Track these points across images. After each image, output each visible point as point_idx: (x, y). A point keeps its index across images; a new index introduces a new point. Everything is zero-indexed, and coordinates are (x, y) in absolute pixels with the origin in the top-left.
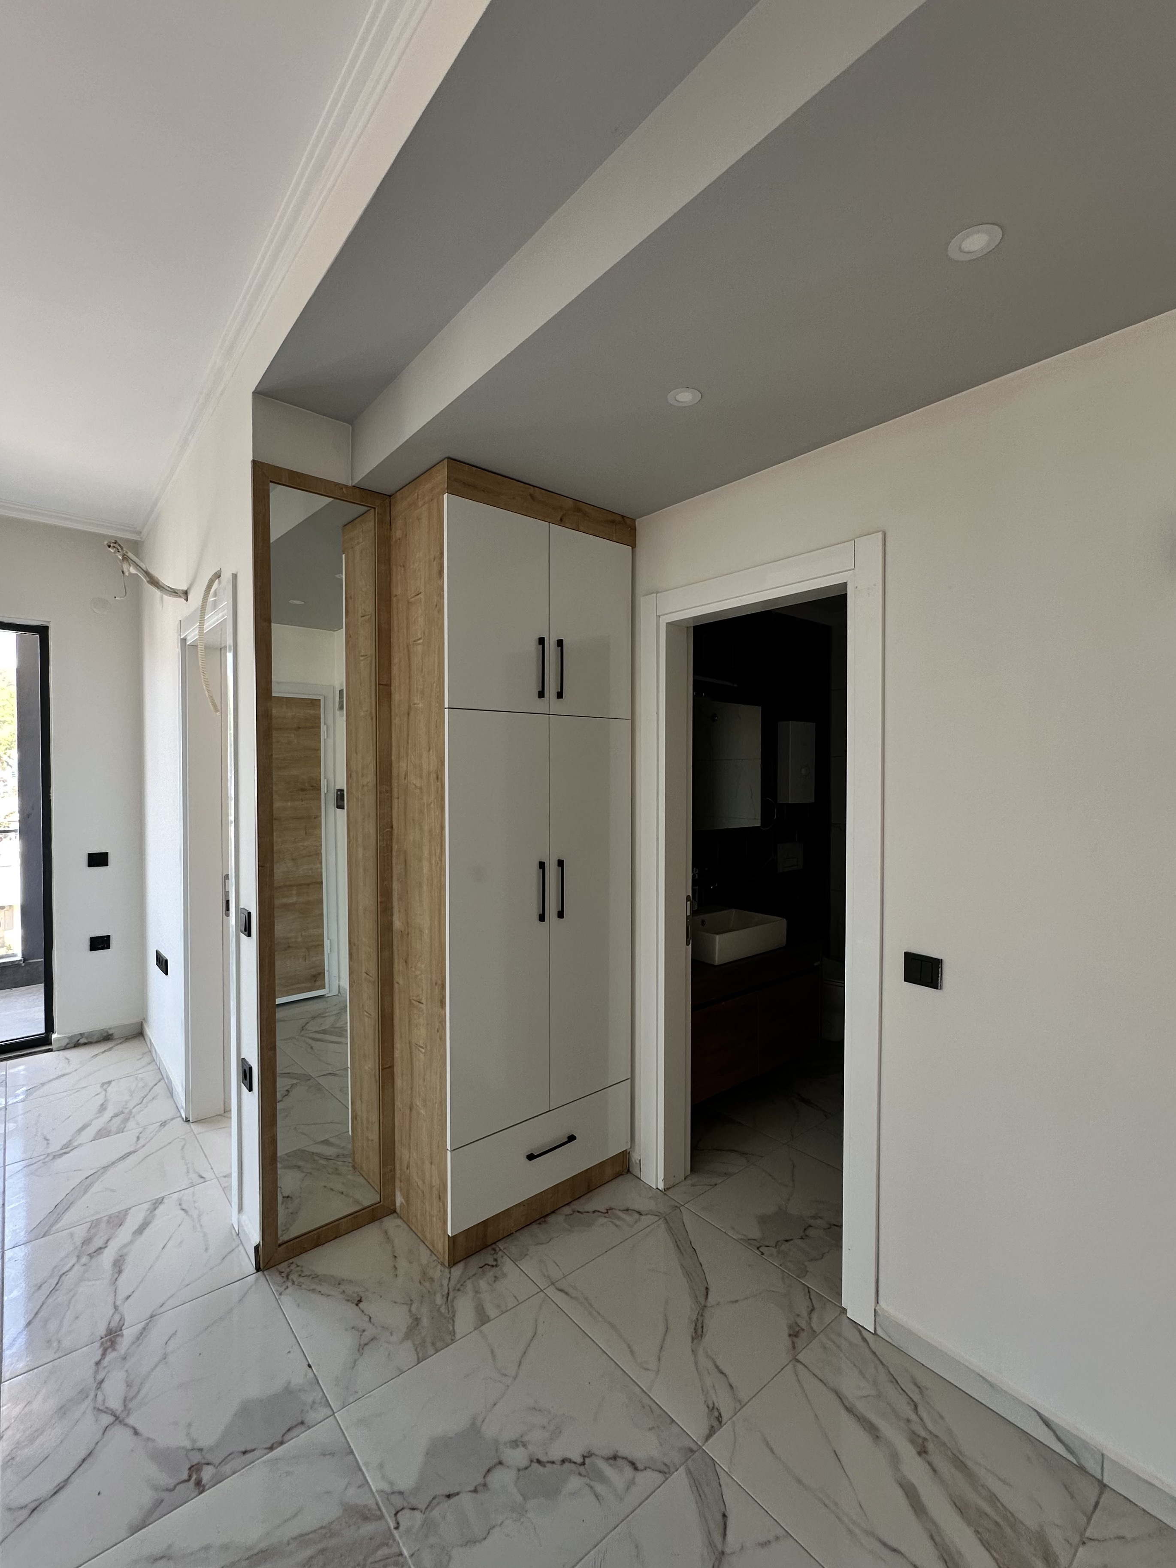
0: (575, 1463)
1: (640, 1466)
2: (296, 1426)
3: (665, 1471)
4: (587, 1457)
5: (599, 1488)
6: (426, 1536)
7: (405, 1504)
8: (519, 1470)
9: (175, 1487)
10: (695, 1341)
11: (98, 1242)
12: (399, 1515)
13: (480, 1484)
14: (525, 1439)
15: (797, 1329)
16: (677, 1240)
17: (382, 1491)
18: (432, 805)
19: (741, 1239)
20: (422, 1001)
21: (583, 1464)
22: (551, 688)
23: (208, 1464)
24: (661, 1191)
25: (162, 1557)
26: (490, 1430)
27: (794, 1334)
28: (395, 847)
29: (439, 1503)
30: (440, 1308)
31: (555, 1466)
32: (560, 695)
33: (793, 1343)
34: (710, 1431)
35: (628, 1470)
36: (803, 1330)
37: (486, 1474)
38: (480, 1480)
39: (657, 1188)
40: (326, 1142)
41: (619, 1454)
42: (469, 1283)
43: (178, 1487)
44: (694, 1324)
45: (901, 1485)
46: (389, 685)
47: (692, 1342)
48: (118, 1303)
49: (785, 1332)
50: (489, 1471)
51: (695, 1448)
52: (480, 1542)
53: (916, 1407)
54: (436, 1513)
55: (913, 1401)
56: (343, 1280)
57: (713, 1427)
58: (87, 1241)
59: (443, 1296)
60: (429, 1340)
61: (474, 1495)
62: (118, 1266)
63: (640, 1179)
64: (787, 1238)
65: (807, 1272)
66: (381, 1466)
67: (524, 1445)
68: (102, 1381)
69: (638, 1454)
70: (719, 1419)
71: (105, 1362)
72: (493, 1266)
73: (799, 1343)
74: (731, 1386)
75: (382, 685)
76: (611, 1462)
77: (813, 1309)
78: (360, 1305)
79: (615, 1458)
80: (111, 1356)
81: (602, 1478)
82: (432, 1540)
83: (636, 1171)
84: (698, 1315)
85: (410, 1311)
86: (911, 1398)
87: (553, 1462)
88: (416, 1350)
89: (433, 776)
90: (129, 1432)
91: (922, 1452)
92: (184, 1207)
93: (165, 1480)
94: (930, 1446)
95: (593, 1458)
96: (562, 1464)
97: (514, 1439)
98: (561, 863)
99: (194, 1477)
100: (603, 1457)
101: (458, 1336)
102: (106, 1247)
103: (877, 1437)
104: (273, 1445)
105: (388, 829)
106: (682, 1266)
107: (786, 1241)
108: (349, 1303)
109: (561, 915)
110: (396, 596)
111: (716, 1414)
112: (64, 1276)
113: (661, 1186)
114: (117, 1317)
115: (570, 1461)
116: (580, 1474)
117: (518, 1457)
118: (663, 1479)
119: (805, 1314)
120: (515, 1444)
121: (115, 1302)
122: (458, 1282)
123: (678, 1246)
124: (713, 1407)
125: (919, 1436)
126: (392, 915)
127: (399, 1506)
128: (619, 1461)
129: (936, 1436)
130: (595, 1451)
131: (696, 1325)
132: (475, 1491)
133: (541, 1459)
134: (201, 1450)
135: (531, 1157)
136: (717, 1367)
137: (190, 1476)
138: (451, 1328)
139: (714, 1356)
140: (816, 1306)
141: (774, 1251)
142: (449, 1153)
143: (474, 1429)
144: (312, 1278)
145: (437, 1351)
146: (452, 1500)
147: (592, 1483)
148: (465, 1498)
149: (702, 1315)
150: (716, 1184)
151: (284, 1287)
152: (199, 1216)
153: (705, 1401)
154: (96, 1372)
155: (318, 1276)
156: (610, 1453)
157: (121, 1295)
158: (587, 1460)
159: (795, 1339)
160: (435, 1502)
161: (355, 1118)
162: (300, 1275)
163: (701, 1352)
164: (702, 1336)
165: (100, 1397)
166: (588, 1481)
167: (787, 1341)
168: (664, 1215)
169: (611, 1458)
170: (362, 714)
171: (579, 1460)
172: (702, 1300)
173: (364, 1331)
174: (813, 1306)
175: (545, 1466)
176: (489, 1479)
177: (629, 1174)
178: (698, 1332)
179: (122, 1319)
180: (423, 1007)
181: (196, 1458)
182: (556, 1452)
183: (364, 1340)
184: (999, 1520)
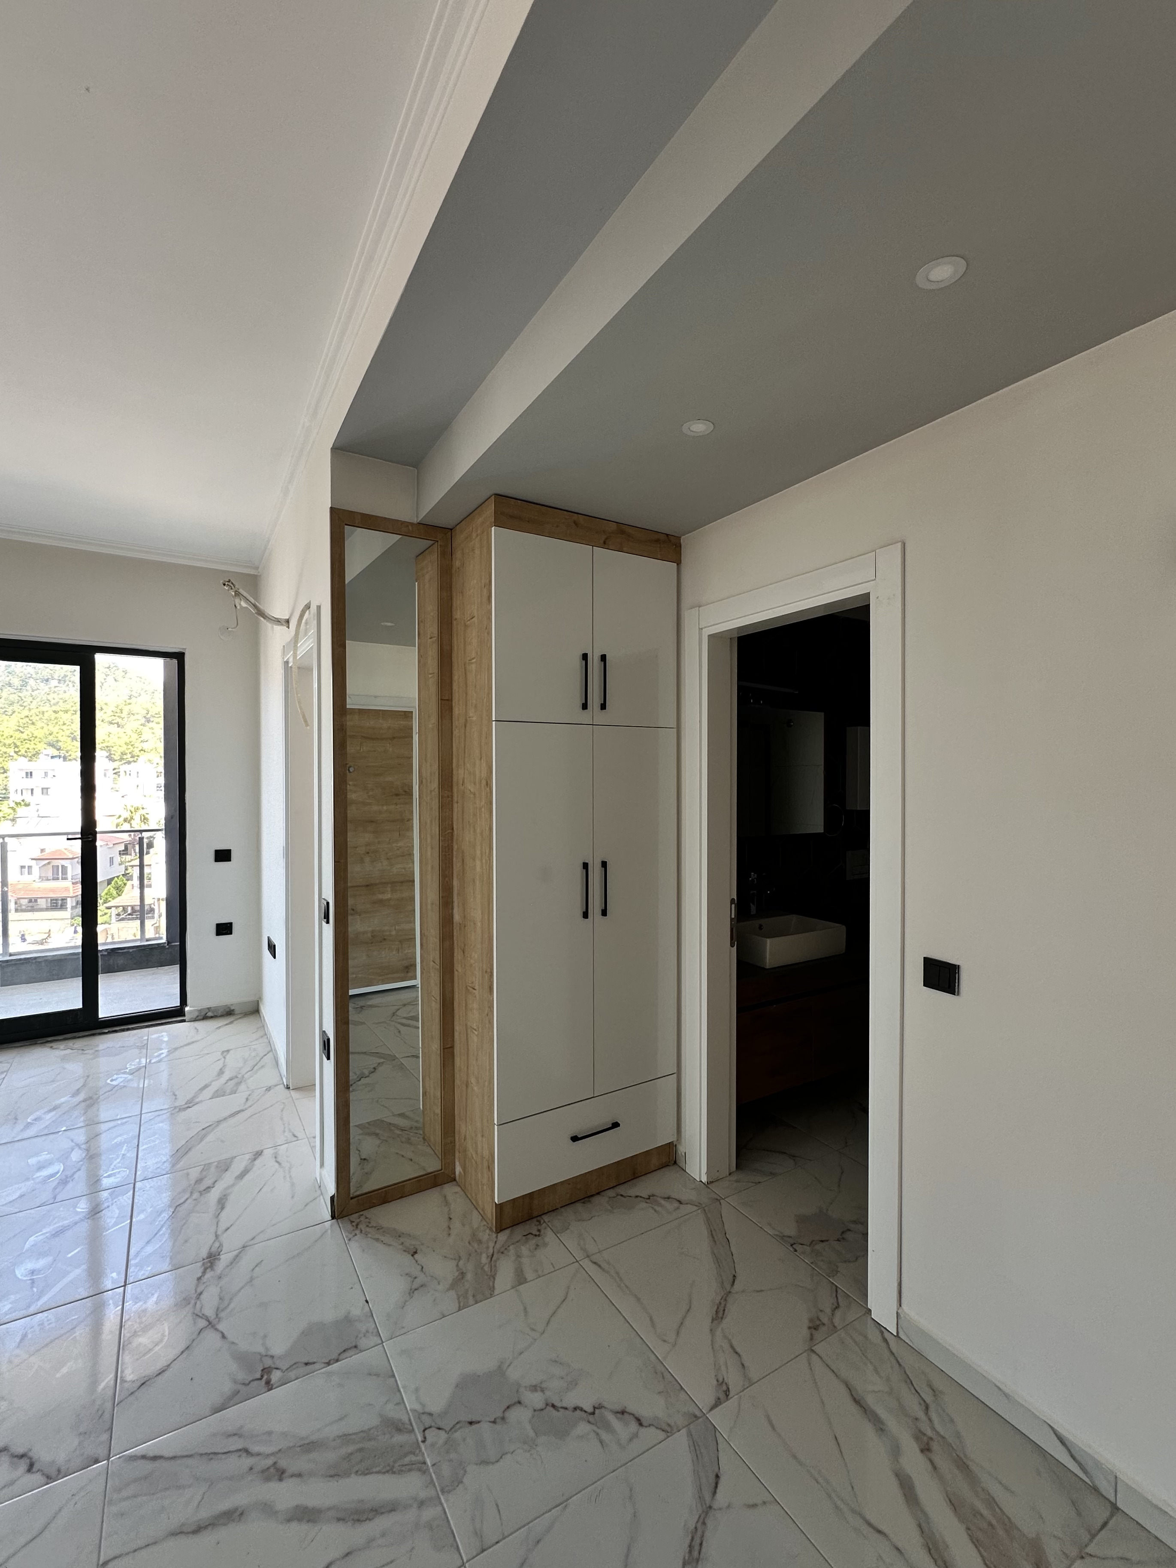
0: (585, 1412)
1: (645, 1423)
2: (350, 1349)
3: (668, 1430)
4: (597, 1408)
5: (605, 1436)
6: (448, 1452)
7: (433, 1424)
8: (535, 1411)
9: (250, 1382)
10: (716, 1322)
11: (208, 1182)
12: (426, 1432)
13: (498, 1417)
14: (543, 1385)
15: (818, 1323)
16: (712, 1230)
17: (415, 1410)
18: (483, 809)
19: (777, 1235)
20: (476, 988)
21: (593, 1413)
22: (595, 699)
23: (277, 1369)
24: (704, 1184)
25: (235, 1435)
26: (514, 1374)
27: (814, 1327)
28: (455, 847)
29: (461, 1428)
30: (484, 1266)
31: (567, 1412)
32: (603, 707)
33: (812, 1335)
34: (716, 1402)
35: (633, 1426)
36: (824, 1324)
37: (506, 1409)
38: (500, 1414)
39: (701, 1181)
40: (402, 1115)
41: (627, 1410)
42: (511, 1247)
43: (252, 1383)
44: (716, 1307)
45: (897, 1475)
46: (450, 700)
47: (712, 1322)
48: (219, 1233)
49: (806, 1323)
50: (508, 1407)
51: (698, 1413)
52: (493, 1463)
53: (927, 1407)
54: (457, 1435)
55: (925, 1401)
56: (403, 1233)
57: (719, 1399)
58: (199, 1181)
59: (488, 1256)
60: (470, 1293)
61: (491, 1424)
62: (222, 1203)
63: (685, 1171)
64: (824, 1239)
65: (837, 1272)
66: (417, 1390)
67: (542, 1390)
68: (201, 1293)
69: (645, 1412)
70: (727, 1393)
71: (205, 1279)
72: (536, 1235)
73: (818, 1335)
74: (743, 1365)
75: (445, 700)
76: (619, 1415)
77: (838, 1307)
78: (416, 1256)
79: (623, 1412)
80: (209, 1274)
81: (608, 1428)
82: (453, 1456)
83: (682, 1164)
84: (721, 1299)
85: (457, 1266)
86: (922, 1399)
87: (566, 1409)
88: (458, 1299)
89: (484, 782)
90: (219, 1335)
91: (926, 1449)
92: (279, 1160)
93: (241, 1376)
94: (935, 1446)
95: (603, 1410)
96: (573, 1411)
97: (534, 1383)
98: (604, 864)
99: (265, 1377)
100: (611, 1411)
101: (496, 1292)
102: (213, 1187)
103: (882, 1430)
104: (330, 1361)
105: (449, 831)
106: (713, 1253)
107: (822, 1241)
108: (406, 1253)
109: (604, 913)
110: (456, 619)
111: (724, 1388)
112: (178, 1208)
113: (704, 1179)
114: (217, 1245)
115: (582, 1410)
116: (589, 1422)
117: (536, 1400)
118: (666, 1436)
119: (828, 1311)
120: (534, 1388)
121: (216, 1232)
122: (503, 1246)
123: (712, 1235)
124: (723, 1382)
125: (924, 1434)
126: (452, 909)
127: (427, 1425)
128: (626, 1416)
129: (943, 1438)
130: (605, 1404)
131: (718, 1308)
132: (494, 1422)
133: (556, 1404)
134: (272, 1357)
135: (575, 1139)
136: (732, 1347)
137: (262, 1376)
138: (491, 1284)
139: (730, 1337)
140: (841, 1304)
141: (808, 1249)
142: (496, 1127)
143: (500, 1370)
144: (378, 1229)
145: (476, 1302)
146: (474, 1427)
147: (599, 1431)
148: (485, 1427)
149: (725, 1300)
150: (759, 1182)
151: (353, 1234)
152: (290, 1168)
153: (716, 1376)
154: (197, 1286)
155: (382, 1228)
156: (618, 1408)
157: (222, 1226)
158: (597, 1411)
159: (814, 1332)
160: (458, 1426)
161: (424, 1094)
162: (367, 1226)
163: (718, 1333)
164: (722, 1318)
165: (198, 1305)
166: (595, 1428)
167: (805, 1332)
168: (704, 1206)
169: (618, 1412)
170: (430, 726)
171: (590, 1410)
172: (728, 1286)
173: (416, 1278)
174: (838, 1304)
175: (558, 1411)
176: (507, 1414)
177: (675, 1166)
178: (719, 1314)
179: (221, 1245)
180: (476, 992)
181: (268, 1362)
182: (571, 1400)
183: (415, 1286)
184: (994, 1522)
